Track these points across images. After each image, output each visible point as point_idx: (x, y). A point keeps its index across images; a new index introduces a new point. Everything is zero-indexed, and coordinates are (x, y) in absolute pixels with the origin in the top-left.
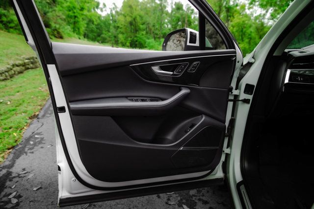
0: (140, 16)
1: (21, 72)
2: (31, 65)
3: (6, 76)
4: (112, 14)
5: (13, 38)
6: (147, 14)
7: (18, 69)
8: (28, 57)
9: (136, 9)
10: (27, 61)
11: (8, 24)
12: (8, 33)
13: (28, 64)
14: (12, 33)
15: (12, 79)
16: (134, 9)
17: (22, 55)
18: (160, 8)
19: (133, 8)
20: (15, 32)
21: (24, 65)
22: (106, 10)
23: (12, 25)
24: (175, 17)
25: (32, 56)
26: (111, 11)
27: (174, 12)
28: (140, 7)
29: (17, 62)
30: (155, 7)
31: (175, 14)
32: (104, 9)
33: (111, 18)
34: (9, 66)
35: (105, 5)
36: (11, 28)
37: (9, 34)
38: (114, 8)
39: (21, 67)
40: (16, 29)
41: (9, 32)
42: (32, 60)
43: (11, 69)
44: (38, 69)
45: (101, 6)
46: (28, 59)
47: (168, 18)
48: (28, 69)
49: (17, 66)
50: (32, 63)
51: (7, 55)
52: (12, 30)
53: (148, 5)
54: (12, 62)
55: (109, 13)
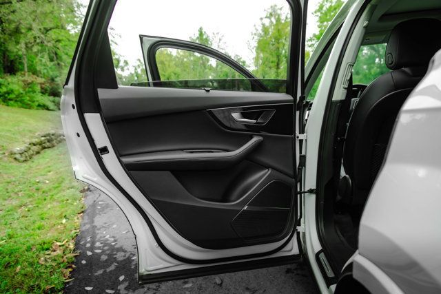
0: (175, 74)
1: (38, 153)
2: (48, 144)
3: (26, 157)
4: (136, 73)
5: (17, 113)
6: (185, 70)
7: (36, 148)
8: (43, 134)
9: (169, 65)
10: (43, 138)
11: (7, 95)
12: (7, 107)
13: (44, 143)
14: (12, 106)
15: (32, 160)
16: (167, 66)
17: (36, 132)
18: (201, 62)
19: (165, 65)
20: (16, 104)
21: (40, 144)
22: (128, 69)
23: (12, 96)
24: (221, 72)
25: (47, 132)
26: (136, 69)
27: (219, 67)
28: (174, 62)
29: (34, 140)
30: (195, 61)
31: (221, 68)
32: (125, 68)
33: (136, 78)
34: (27, 145)
35: (126, 63)
36: (10, 100)
37: (10, 108)
38: (139, 66)
39: (38, 146)
40: (16, 101)
41: (8, 105)
42: (48, 138)
43: (30, 149)
44: (55, 148)
45: (122, 64)
46: (45, 136)
47: (212, 74)
48: (44, 148)
49: (34, 145)
50: (49, 141)
51: (20, 133)
52: (12, 102)
53: (185, 60)
54: (28, 141)
55: (133, 72)
